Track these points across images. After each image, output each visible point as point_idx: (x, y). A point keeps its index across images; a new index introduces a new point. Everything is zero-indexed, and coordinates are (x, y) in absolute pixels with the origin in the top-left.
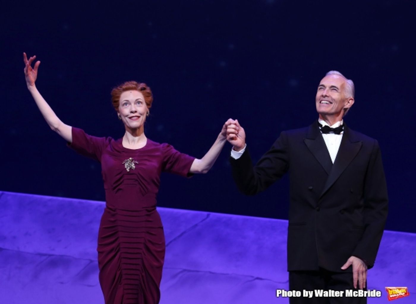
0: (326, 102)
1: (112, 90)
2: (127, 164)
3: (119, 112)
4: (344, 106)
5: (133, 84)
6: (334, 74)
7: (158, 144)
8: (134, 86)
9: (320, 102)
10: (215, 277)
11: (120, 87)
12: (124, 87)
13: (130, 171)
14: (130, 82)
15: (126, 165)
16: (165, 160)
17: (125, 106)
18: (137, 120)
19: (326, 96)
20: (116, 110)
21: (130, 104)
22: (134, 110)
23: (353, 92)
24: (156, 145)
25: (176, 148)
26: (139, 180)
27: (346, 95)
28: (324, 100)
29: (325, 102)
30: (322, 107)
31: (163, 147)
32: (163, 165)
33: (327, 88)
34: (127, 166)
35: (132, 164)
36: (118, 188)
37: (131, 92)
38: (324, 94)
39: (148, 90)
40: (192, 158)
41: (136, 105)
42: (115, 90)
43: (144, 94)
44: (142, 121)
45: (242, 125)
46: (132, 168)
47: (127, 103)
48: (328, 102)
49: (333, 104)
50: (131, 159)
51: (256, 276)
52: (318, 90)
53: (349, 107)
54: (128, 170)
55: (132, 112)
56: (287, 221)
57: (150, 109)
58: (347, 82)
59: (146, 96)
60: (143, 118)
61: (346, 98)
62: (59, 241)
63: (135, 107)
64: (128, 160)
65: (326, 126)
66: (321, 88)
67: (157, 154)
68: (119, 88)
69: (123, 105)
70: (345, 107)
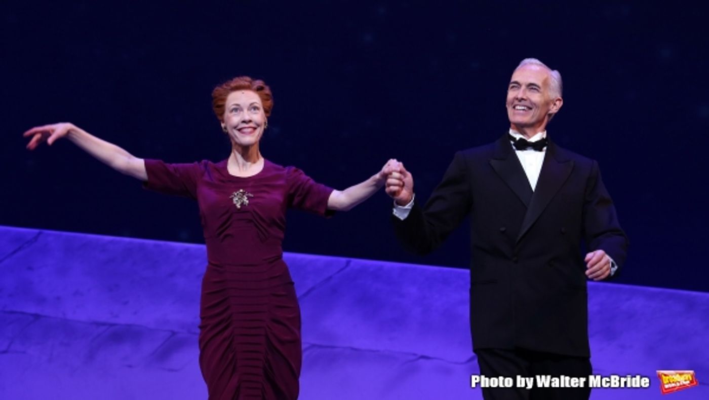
0: (523, 108)
1: (213, 89)
2: (237, 199)
3: (223, 122)
4: (549, 110)
5: (245, 80)
6: (532, 64)
7: (281, 167)
8: (247, 83)
9: (514, 107)
10: (358, 355)
11: (226, 85)
12: (233, 84)
13: (241, 208)
14: (242, 78)
15: (235, 200)
16: (292, 191)
17: (234, 113)
18: (252, 135)
19: (523, 99)
20: (219, 118)
21: (242, 110)
22: (247, 118)
23: (561, 88)
24: (279, 170)
25: (307, 174)
26: (255, 221)
27: (549, 94)
28: (520, 105)
29: (521, 108)
30: (516, 115)
31: (288, 173)
32: (289, 198)
33: (523, 87)
34: (237, 201)
35: (244, 198)
36: (225, 233)
37: (243, 93)
38: (520, 96)
39: (267, 90)
40: (328, 189)
41: (249, 112)
42: (218, 90)
43: (261, 96)
44: (258, 135)
45: (408, 169)
46: (244, 203)
47: (237, 109)
48: (525, 108)
49: (533, 110)
50: (241, 191)
51: (420, 353)
52: (509, 89)
53: (556, 111)
54: (239, 206)
55: (244, 122)
56: (468, 271)
57: (268, 118)
58: (551, 75)
59: (264, 100)
60: (259, 131)
61: (552, 99)
62: (126, 303)
63: (249, 115)
64: (238, 192)
65: (521, 139)
66: (513, 87)
67: (280, 182)
68: (224, 86)
69: (232, 111)
70: (550, 112)
